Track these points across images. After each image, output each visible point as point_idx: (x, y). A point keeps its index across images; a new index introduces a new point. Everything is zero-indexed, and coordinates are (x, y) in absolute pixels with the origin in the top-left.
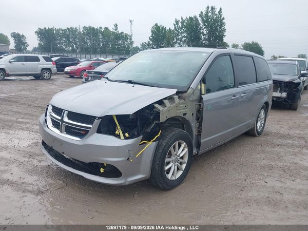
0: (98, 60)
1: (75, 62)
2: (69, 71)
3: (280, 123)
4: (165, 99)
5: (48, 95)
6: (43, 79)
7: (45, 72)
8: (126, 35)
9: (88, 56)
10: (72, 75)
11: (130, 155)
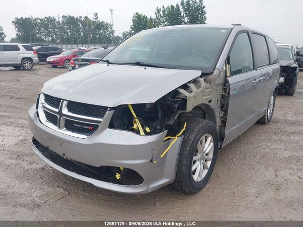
0: (80, 49)
1: (57, 52)
2: (52, 60)
3: (283, 109)
4: (189, 82)
5: (31, 86)
6: (24, 69)
7: (26, 62)
8: (107, 24)
9: (69, 46)
10: (55, 65)
11: (154, 155)
